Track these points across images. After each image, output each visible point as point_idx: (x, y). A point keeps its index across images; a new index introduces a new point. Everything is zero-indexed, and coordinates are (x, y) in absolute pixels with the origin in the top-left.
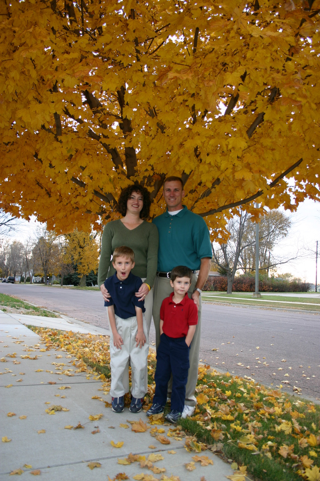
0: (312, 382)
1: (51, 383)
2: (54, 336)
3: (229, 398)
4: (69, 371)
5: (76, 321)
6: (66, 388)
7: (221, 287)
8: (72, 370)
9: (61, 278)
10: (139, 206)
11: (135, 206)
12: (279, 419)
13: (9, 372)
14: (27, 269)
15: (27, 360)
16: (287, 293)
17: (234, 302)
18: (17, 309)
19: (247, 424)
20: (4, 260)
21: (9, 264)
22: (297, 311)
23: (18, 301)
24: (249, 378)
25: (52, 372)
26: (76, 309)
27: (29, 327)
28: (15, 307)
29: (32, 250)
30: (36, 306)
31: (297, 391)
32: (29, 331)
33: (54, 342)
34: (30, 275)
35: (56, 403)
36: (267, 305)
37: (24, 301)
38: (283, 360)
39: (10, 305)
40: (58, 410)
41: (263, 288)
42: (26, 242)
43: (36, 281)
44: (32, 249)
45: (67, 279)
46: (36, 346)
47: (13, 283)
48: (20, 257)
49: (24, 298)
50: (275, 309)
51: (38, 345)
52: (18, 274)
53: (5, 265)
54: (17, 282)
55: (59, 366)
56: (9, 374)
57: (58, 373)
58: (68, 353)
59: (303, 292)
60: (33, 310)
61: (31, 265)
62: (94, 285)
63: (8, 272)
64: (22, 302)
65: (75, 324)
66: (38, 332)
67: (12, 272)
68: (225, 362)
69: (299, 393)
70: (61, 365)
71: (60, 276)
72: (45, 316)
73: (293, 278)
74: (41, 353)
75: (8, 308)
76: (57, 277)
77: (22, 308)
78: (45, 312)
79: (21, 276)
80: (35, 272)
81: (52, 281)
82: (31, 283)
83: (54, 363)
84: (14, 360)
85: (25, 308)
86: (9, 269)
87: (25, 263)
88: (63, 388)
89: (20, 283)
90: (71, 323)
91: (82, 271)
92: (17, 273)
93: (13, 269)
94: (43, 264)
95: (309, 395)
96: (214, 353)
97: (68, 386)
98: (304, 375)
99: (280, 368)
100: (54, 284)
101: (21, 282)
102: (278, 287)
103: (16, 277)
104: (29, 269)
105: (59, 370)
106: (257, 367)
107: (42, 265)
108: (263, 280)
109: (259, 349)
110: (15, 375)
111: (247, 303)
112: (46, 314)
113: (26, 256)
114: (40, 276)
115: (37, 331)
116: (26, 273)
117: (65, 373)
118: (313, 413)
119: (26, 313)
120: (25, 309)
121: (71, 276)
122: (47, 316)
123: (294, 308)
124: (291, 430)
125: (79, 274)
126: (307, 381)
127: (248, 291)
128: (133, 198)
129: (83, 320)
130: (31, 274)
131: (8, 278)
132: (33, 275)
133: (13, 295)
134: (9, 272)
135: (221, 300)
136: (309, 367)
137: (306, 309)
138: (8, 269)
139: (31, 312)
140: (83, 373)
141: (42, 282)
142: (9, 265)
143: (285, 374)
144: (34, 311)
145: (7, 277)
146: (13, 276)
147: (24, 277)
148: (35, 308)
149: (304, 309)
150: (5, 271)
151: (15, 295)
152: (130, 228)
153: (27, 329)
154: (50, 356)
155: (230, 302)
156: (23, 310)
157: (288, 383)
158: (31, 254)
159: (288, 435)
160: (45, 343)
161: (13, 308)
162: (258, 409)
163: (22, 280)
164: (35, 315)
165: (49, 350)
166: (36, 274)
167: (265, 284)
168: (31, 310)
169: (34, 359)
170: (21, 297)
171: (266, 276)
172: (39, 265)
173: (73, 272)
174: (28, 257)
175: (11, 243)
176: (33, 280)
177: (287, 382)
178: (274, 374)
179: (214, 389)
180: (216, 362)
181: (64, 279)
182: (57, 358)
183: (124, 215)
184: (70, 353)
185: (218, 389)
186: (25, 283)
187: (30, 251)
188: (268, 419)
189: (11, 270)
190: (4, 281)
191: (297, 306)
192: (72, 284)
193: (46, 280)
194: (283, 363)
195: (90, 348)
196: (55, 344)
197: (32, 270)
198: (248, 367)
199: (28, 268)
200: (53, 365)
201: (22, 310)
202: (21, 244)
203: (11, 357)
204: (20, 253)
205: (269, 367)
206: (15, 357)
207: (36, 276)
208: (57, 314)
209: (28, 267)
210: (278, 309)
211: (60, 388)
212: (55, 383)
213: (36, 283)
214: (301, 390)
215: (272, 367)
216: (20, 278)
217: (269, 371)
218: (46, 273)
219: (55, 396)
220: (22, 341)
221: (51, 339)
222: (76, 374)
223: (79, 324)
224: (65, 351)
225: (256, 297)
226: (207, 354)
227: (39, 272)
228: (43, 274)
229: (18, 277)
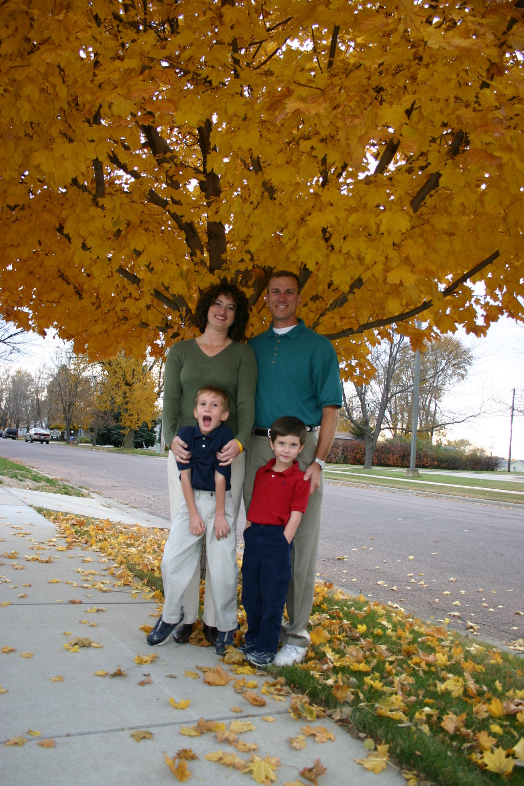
0: (498, 616)
1: (73, 603)
2: (80, 526)
3: (364, 635)
4: (103, 583)
5: (116, 503)
6: (98, 611)
7: (355, 457)
8: (108, 582)
9: (92, 434)
10: (226, 319)
11: (220, 318)
12: (443, 672)
13: (5, 582)
14: (38, 417)
15: (36, 563)
16: (462, 471)
17: (374, 483)
18: (21, 480)
19: (391, 678)
21: (9, 407)
22: (476, 501)
23: (21, 468)
24: (395, 605)
25: (75, 584)
26: (116, 484)
27: (40, 510)
28: (17, 477)
29: (47, 386)
30: (50, 477)
31: (472, 630)
32: (40, 517)
33: (80, 536)
34: (42, 427)
35: (82, 633)
36: (428, 490)
37: (32, 469)
38: (452, 578)
39: (8, 474)
40: (85, 645)
41: (422, 461)
42: (38, 373)
43: (52, 437)
44: (46, 383)
45: (103, 435)
46: (50, 541)
47: (13, 438)
48: (26, 397)
49: (32, 464)
50: (441, 497)
51: (54, 539)
52: (22, 425)
53: (2, 409)
54: (21, 437)
55: (87, 576)
56: (6, 584)
57: (85, 585)
58: (102, 555)
59: (487, 470)
60: (45, 484)
61: (44, 411)
62: (147, 447)
63: (6, 421)
64: (28, 470)
65: (113, 508)
66: (54, 520)
67: (13, 421)
68: (357, 579)
69: (475, 633)
70: (90, 574)
71: (92, 430)
72: (66, 493)
73: (472, 448)
74: (58, 552)
75: (6, 479)
76: (86, 432)
77: (28, 480)
78: (65, 487)
79: (28, 428)
80: (51, 422)
81: (79, 438)
83: (79, 570)
84: (15, 562)
85: (33, 480)
86: (8, 416)
87: (35, 407)
88: (93, 611)
90: (108, 507)
91: (128, 424)
92: (21, 423)
93: (14, 415)
94: (65, 409)
95: (492, 636)
96: (340, 563)
97: (102, 607)
98: (485, 605)
99: (447, 592)
100: (81, 443)
102: (447, 461)
103: (19, 429)
104: (42, 416)
105: (88, 582)
106: (409, 588)
107: (62, 410)
108: (424, 450)
109: (413, 560)
110: (16, 588)
111: (396, 486)
112: (67, 491)
113: (37, 396)
114: (59, 428)
115: (53, 517)
116: (35, 423)
117: (97, 586)
118: (498, 665)
119: (34, 487)
120: (33, 482)
121: (110, 430)
122: (69, 494)
123: (472, 495)
124: (462, 690)
125: (124, 428)
126: (489, 615)
127: (398, 466)
128: (218, 304)
129: (127, 502)
130: (44, 424)
131: (6, 429)
132: (48, 426)
133: (13, 459)
134: (9, 420)
135: (354, 478)
136: (494, 592)
137: (491, 498)
138: (6, 415)
139: (43, 486)
140: (127, 587)
141: (61, 438)
142: (8, 409)
143: (453, 601)
144: (49, 485)
145: (4, 429)
146: (14, 427)
148: (49, 481)
149: (488, 498)
151: (18, 459)
152: (210, 354)
153: (36, 513)
154: (72, 558)
155: (368, 482)
156: (29, 483)
157: (459, 616)
158: (45, 393)
159: (457, 698)
160: (65, 538)
161: (14, 480)
162: (409, 655)
164: (50, 492)
165: (71, 549)
166: (53, 426)
167: (426, 456)
168: (42, 484)
169: (47, 562)
170: (26, 462)
171: (428, 443)
172: (58, 410)
173: (113, 424)
174: (39, 397)
175: (13, 373)
177: (457, 614)
178: (437, 600)
179: (338, 621)
180: (343, 579)
181: (99, 435)
182: (84, 561)
183: (202, 331)
184: (105, 554)
185: (345, 622)
187: (44, 388)
188: (425, 673)
189: (11, 417)
191: (477, 493)
192: (110, 444)
193: (68, 435)
194: (452, 583)
195: (139, 548)
196: (82, 539)
197: (46, 419)
198: (395, 588)
199: (40, 415)
200: (78, 573)
201: (28, 483)
202: (29, 375)
203: (9, 557)
204: (27, 390)
205: (428, 590)
206: (16, 558)
207: (51, 429)
208: (84, 491)
209: (39, 413)
210: (447, 497)
211: (88, 610)
212: (80, 603)
214: (479, 627)
215: (433, 588)
216: (26, 430)
217: (428, 596)
218: (69, 424)
219: (80, 622)
220: (27, 532)
221: (76, 532)
222: (116, 589)
223: (120, 509)
224: (97, 551)
225: (411, 476)
226: (329, 564)
227: (57, 423)
228: (64, 425)
229: (23, 429)
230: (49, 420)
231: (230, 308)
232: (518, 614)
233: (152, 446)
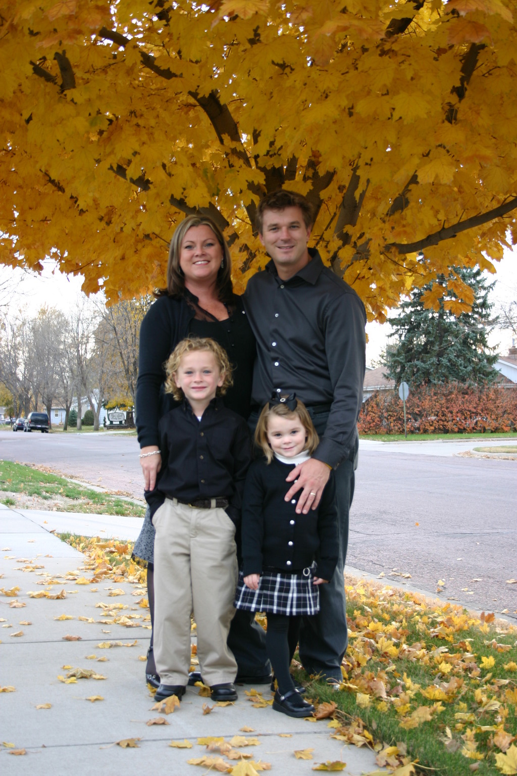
2: (121, 554)
4: (130, 618)
6: (114, 646)
8: (138, 616)
14: (83, 388)
15: (42, 600)
18: (45, 498)
20: (16, 364)
21: (31, 375)
23: (49, 480)
25: (90, 620)
27: (64, 537)
28: (39, 494)
29: (94, 333)
30: (98, 490)
32: (65, 546)
33: (115, 566)
34: (92, 405)
37: (69, 480)
39: (25, 489)
40: (84, 676)
42: (76, 310)
43: (111, 422)
44: (92, 328)
46: (70, 574)
47: (44, 430)
48: (58, 355)
49: (71, 472)
51: (77, 572)
52: (57, 405)
53: (18, 380)
54: (57, 427)
55: (110, 610)
57: (105, 621)
60: (86, 501)
61: (93, 378)
63: (28, 400)
64: (62, 483)
66: (83, 548)
67: (40, 399)
70: (115, 608)
72: (117, 513)
74: (78, 586)
75: (21, 497)
77: (58, 497)
78: (118, 504)
79: (67, 410)
80: (106, 396)
82: (97, 429)
83: (101, 604)
84: (13, 600)
85: (67, 496)
86: (31, 392)
87: (76, 373)
88: (106, 647)
89: (65, 429)
92: (54, 401)
93: (41, 390)
94: (127, 371)
101: (69, 428)
103: (53, 414)
104: (89, 386)
105: (109, 617)
107: (124, 373)
110: (9, 627)
113: (78, 351)
114: (123, 406)
115: (82, 545)
116: (79, 399)
117: (121, 621)
119: (66, 507)
120: (66, 499)
122: (123, 514)
130: (94, 401)
131: (30, 416)
132: (102, 404)
133: (40, 465)
134: (33, 399)
138: (27, 390)
139: (81, 506)
141: (127, 423)
142: (28, 378)
144: (91, 502)
145: (26, 416)
147: (77, 410)
148: (93, 496)
150: (20, 396)
151: (48, 465)
153: (59, 541)
154: (96, 591)
156: (60, 500)
158: (92, 344)
160: (93, 569)
161: (35, 498)
163: (71, 422)
164: (92, 512)
165: (97, 582)
166: (111, 402)
168: (80, 501)
169: (58, 598)
170: (60, 469)
172: (116, 374)
174: (82, 352)
175: (32, 314)
176: (102, 422)
182: (111, 594)
186: (80, 429)
187: (88, 337)
189: (36, 394)
190: (20, 428)
196: (118, 569)
197: (97, 391)
199: (85, 385)
200: (99, 609)
201: (56, 501)
202: (60, 315)
203: (6, 595)
204: (60, 342)
206: (15, 595)
207: (109, 408)
209: (84, 382)
211: (100, 646)
213: (112, 427)
216: (64, 414)
219: (86, 658)
220: (39, 566)
221: (110, 561)
224: (133, 583)
227: (119, 396)
229: (59, 413)
230: (102, 392)
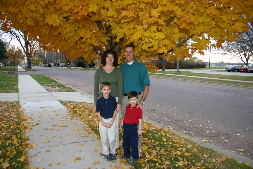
0: (200, 129)
1: (75, 143)
2: (74, 108)
3: (158, 145)
5: (84, 92)
6: (82, 145)
7: (160, 66)
8: (84, 133)
9: (75, 64)
10: (111, 60)
11: (110, 61)
12: (179, 158)
13: (55, 136)
15: (62, 127)
16: (194, 69)
17: (165, 77)
18: (54, 88)
19: (164, 162)
20: (45, 55)
22: (197, 82)
23: (54, 81)
24: (170, 127)
25: (74, 135)
26: (84, 84)
27: (62, 102)
28: (53, 86)
31: (191, 135)
32: (62, 105)
33: (74, 114)
34: (59, 62)
35: (78, 155)
36: (183, 79)
38: (187, 116)
39: (50, 85)
40: (79, 159)
41: (182, 66)
45: (79, 64)
46: (66, 117)
47: (50, 67)
48: (53, 53)
50: (187, 81)
51: (67, 116)
53: (45, 57)
54: (52, 66)
55: (77, 131)
56: (55, 137)
57: (77, 135)
58: (81, 121)
59: (202, 68)
61: (59, 57)
62: (93, 67)
63: (47, 61)
64: (56, 82)
65: (84, 95)
66: (66, 106)
68: (158, 117)
69: (192, 136)
71: (75, 63)
73: (198, 60)
74: (69, 122)
75: (50, 88)
76: (73, 63)
78: (68, 88)
79: (54, 63)
80: (62, 61)
81: (71, 65)
82: (60, 67)
83: (75, 129)
84: (56, 128)
86: (47, 60)
87: (56, 57)
89: (54, 67)
90: (82, 94)
91: (86, 61)
95: (197, 136)
96: (154, 111)
97: (83, 143)
98: (196, 125)
99: (185, 121)
100: (72, 67)
101: (55, 67)
102: (189, 66)
103: (52, 63)
105: (78, 134)
106: (174, 120)
108: (182, 62)
109: (176, 109)
110: (58, 138)
111: (172, 78)
112: (69, 90)
114: (64, 62)
116: (56, 61)
117: (81, 135)
118: (196, 152)
119: (59, 90)
120: (58, 87)
121: (81, 62)
123: (196, 80)
124: (183, 164)
125: (85, 62)
126: (197, 129)
127: (174, 68)
129: (88, 92)
132: (61, 62)
135: (159, 75)
136: (199, 120)
137: (202, 81)
138: (47, 59)
140: (89, 134)
141: (65, 66)
142: (47, 57)
143: (187, 124)
144: (63, 88)
145: (47, 64)
146: (50, 63)
147: (56, 63)
148: (63, 86)
149: (201, 81)
150: (46, 61)
152: (108, 72)
153: (60, 104)
154: (73, 124)
155: (164, 76)
156: (57, 88)
157: (188, 130)
159: (182, 167)
160: (70, 114)
161: (52, 88)
162: (170, 151)
163: (55, 65)
164: (64, 91)
165: (72, 120)
166: (62, 62)
167: (183, 64)
168: (61, 88)
169: (66, 127)
171: (183, 60)
172: (64, 57)
173: (81, 60)
176: (61, 65)
177: (187, 129)
178: (182, 124)
179: (151, 140)
180: (154, 117)
181: (77, 64)
182: (76, 125)
183: (105, 65)
184: (82, 121)
185: (153, 140)
186: (57, 67)
188: (174, 158)
189: (48, 60)
190: (46, 66)
191: (198, 79)
192: (81, 67)
193: (67, 65)
194: (187, 117)
195: (92, 116)
197: (60, 60)
198: (170, 120)
199: (58, 59)
200: (75, 130)
201: (57, 89)
203: (55, 126)
205: (180, 120)
206: (56, 126)
207: (62, 63)
208: (74, 89)
210: (188, 81)
211: (79, 145)
212: (77, 142)
213: (62, 66)
214: (194, 134)
215: (181, 120)
216: (54, 64)
217: (179, 123)
218: (67, 61)
219: (77, 150)
220: (59, 113)
221: (73, 112)
222: (86, 135)
223: (86, 94)
224: (80, 120)
225: (177, 73)
226: (150, 112)
227: (64, 61)
228: (66, 62)
229: (53, 63)
231: (112, 57)
232: (206, 128)
233: (95, 66)
